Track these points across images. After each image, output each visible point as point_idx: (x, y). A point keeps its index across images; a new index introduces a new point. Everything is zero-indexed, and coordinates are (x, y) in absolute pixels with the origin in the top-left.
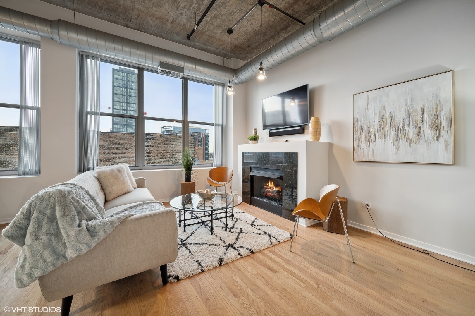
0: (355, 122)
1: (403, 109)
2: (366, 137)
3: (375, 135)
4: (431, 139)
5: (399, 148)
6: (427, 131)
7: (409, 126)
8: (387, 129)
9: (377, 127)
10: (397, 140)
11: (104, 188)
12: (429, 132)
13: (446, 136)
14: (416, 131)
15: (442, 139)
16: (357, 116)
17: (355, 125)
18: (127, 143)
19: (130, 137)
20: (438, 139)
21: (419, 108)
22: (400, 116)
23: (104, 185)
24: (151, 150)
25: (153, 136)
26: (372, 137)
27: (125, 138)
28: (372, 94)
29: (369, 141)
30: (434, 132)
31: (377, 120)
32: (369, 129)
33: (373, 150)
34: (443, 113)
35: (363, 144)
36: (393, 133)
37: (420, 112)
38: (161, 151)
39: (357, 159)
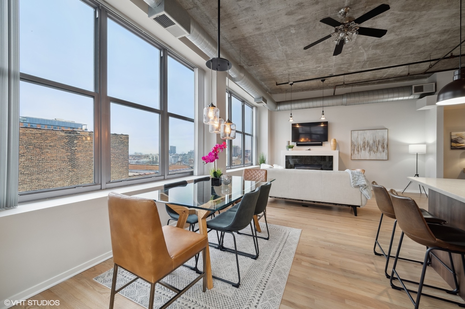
0: (352, 143)
1: (372, 140)
2: (357, 149)
3: (361, 149)
4: (381, 151)
5: (370, 154)
6: (380, 149)
7: (374, 146)
8: (366, 147)
9: (362, 145)
10: (370, 151)
12: (381, 149)
13: (386, 151)
14: (376, 148)
15: (385, 151)
16: (353, 140)
17: (352, 144)
18: (43, 142)
19: (48, 134)
20: (384, 152)
21: (378, 140)
22: (371, 142)
24: (76, 150)
25: (79, 134)
26: (360, 149)
27: (40, 135)
28: (360, 132)
29: (358, 151)
30: (382, 149)
31: (362, 143)
32: (358, 146)
33: (360, 155)
34: (385, 143)
35: (356, 152)
36: (368, 148)
37: (378, 141)
38: (90, 153)
39: (353, 159)
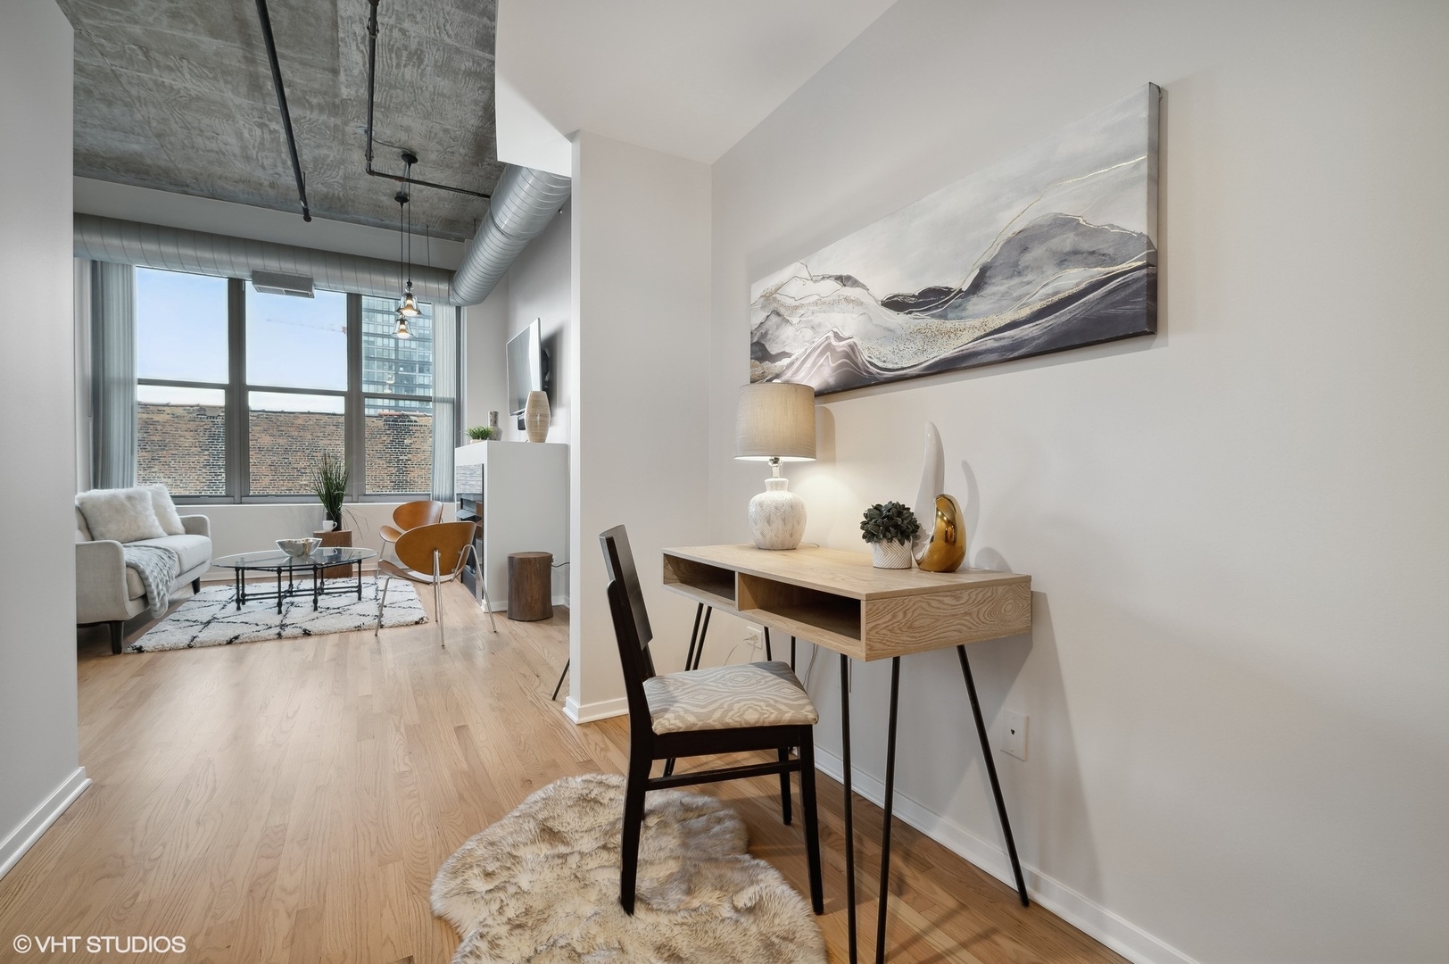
11: (90, 527)
23: (92, 522)
